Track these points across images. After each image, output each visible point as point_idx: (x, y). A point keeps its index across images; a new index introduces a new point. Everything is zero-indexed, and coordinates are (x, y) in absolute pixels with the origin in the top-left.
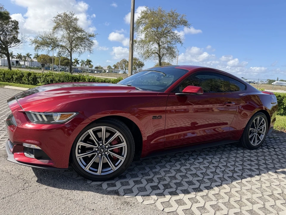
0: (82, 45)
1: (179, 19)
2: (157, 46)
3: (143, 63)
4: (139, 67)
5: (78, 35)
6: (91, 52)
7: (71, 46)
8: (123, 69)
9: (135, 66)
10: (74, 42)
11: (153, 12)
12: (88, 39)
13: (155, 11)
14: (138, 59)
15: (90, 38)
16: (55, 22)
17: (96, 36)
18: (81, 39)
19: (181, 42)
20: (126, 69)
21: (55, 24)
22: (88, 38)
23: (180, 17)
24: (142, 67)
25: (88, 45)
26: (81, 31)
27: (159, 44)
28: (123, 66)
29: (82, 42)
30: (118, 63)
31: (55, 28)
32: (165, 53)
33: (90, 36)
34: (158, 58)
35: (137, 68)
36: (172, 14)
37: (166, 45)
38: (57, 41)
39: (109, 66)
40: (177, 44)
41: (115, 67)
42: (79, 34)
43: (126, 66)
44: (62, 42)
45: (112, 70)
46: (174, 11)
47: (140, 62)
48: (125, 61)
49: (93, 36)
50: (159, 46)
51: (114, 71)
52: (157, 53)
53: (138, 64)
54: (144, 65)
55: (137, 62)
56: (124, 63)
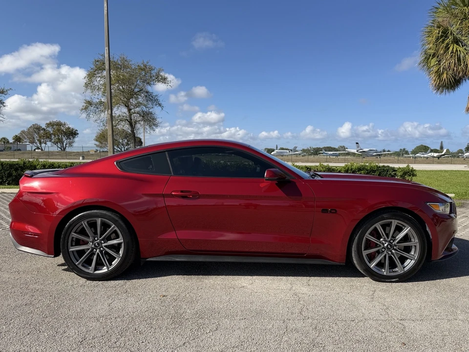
3: (76, 130)
4: (68, 138)
8: (36, 143)
9: (59, 136)
14: (65, 124)
17: (9, 92)
19: (160, 105)
20: (40, 143)
23: (156, 71)
24: (74, 137)
28: (34, 138)
30: (23, 132)
32: (138, 120)
35: (64, 139)
36: (144, 67)
39: (4, 139)
40: (156, 107)
41: (18, 139)
43: (40, 137)
45: (8, 145)
46: (146, 63)
47: (69, 128)
48: (36, 128)
49: (2, 93)
50: (129, 110)
52: (127, 120)
53: (65, 133)
54: (78, 134)
55: (62, 128)
56: (37, 131)
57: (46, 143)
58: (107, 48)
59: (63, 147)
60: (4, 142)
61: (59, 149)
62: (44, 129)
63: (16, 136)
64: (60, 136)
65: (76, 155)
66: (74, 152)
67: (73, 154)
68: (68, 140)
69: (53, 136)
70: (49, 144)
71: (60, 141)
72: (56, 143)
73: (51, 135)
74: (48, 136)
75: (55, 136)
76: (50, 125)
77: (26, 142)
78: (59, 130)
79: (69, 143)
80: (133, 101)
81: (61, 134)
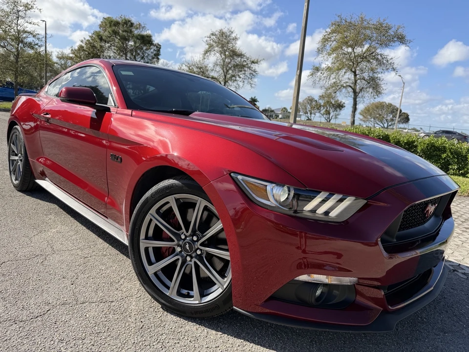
0: (241, 76)
1: (391, 32)
2: (352, 76)
4: (335, 110)
5: (236, 61)
6: (253, 85)
7: (225, 76)
8: (307, 114)
9: (327, 108)
10: (230, 72)
11: (350, 23)
12: (249, 68)
13: (353, 21)
14: (334, 97)
15: (252, 66)
16: (207, 44)
17: (261, 62)
18: (241, 67)
19: (394, 69)
20: (311, 114)
21: (207, 46)
22: (249, 65)
24: (340, 110)
25: (248, 76)
26: (241, 55)
27: (355, 72)
28: (306, 109)
29: (241, 71)
31: (206, 52)
32: (365, 86)
33: (253, 62)
34: (352, 94)
35: (331, 111)
36: (380, 26)
37: (366, 75)
38: (207, 70)
40: (387, 72)
42: (238, 60)
43: (311, 108)
44: (214, 71)
45: (287, 114)
48: (310, 100)
49: (257, 63)
50: (355, 75)
52: (350, 87)
53: (333, 105)
55: (332, 100)
56: (309, 102)
57: (315, 114)
59: (329, 118)
61: (326, 121)
62: (316, 101)
64: (329, 108)
68: (334, 112)
70: (318, 114)
72: (323, 114)
73: (320, 106)
74: (319, 107)
75: (324, 108)
76: (322, 97)
78: (328, 102)
79: (335, 116)
81: (330, 106)
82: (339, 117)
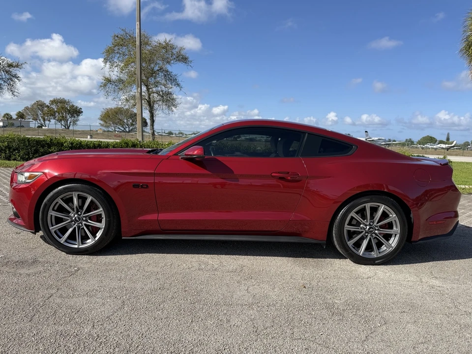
3: (81, 108)
4: (72, 116)
8: (40, 120)
9: (62, 114)
14: (69, 102)
15: (11, 70)
17: (23, 66)
20: (44, 120)
24: (78, 115)
28: (37, 115)
30: (27, 108)
32: (156, 100)
33: (10, 66)
34: (148, 107)
35: (68, 117)
36: (165, 45)
39: (7, 114)
40: (174, 87)
41: (21, 115)
43: (44, 114)
45: (11, 121)
46: (168, 42)
47: (73, 106)
48: (41, 105)
49: (17, 66)
51: (17, 123)
52: (146, 100)
53: (69, 111)
54: (82, 112)
55: (67, 106)
57: (49, 121)
58: (138, 23)
59: (67, 125)
60: (8, 119)
61: (63, 127)
62: (48, 107)
63: (20, 112)
64: (64, 114)
65: (80, 134)
66: (79, 131)
67: (78, 133)
68: (73, 118)
69: (57, 114)
70: (53, 121)
71: (64, 118)
72: (60, 121)
73: (54, 112)
74: (52, 114)
75: (59, 114)
76: (54, 102)
77: (30, 119)
78: (62, 108)
79: (74, 122)
80: (152, 80)
81: (66, 112)
82: (78, 123)
